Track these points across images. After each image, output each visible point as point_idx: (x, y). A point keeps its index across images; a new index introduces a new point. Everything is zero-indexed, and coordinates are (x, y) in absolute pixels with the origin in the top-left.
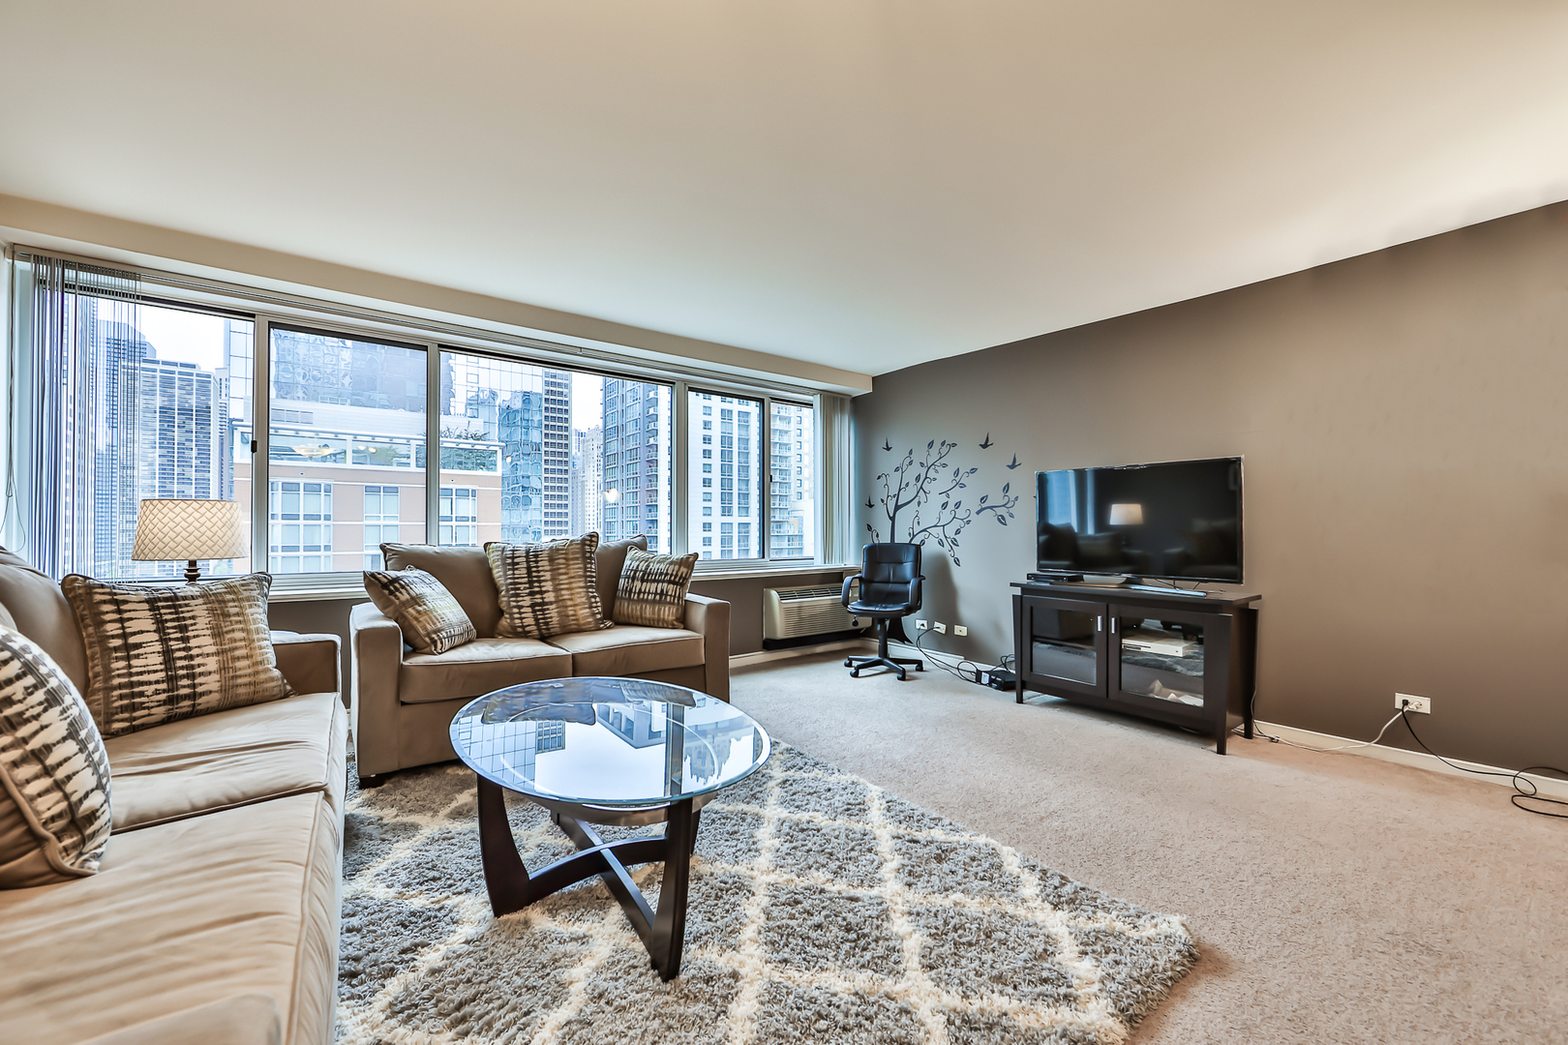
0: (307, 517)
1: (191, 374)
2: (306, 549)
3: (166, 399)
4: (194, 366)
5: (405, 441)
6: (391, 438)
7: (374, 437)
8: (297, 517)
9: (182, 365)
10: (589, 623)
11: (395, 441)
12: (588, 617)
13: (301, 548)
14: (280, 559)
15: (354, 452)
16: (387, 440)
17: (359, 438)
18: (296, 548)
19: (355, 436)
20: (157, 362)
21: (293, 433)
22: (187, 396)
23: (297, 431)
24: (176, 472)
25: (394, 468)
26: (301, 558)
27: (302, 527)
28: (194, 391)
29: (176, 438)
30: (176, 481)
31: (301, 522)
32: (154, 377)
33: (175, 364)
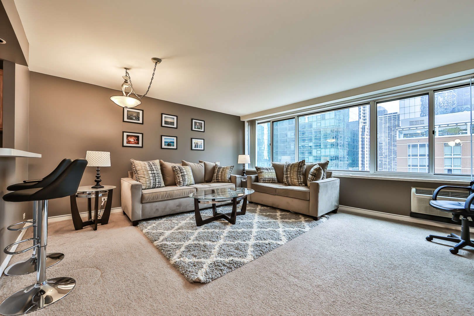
0: (420, 155)
1: (396, 115)
2: (420, 166)
3: (389, 124)
4: (397, 113)
5: (464, 124)
6: (457, 124)
7: (448, 125)
8: (417, 156)
9: (394, 113)
10: (297, 184)
11: (458, 124)
12: (297, 182)
13: (419, 166)
14: (411, 169)
15: (439, 131)
16: (455, 125)
17: (441, 126)
18: (417, 166)
19: (440, 125)
20: (387, 114)
21: (415, 128)
22: (395, 122)
23: (416, 127)
24: (392, 144)
25: (460, 135)
26: (419, 169)
27: (419, 159)
28: (397, 120)
29: (392, 134)
30: (392, 146)
31: (418, 157)
32: (386, 118)
33: (392, 114)
